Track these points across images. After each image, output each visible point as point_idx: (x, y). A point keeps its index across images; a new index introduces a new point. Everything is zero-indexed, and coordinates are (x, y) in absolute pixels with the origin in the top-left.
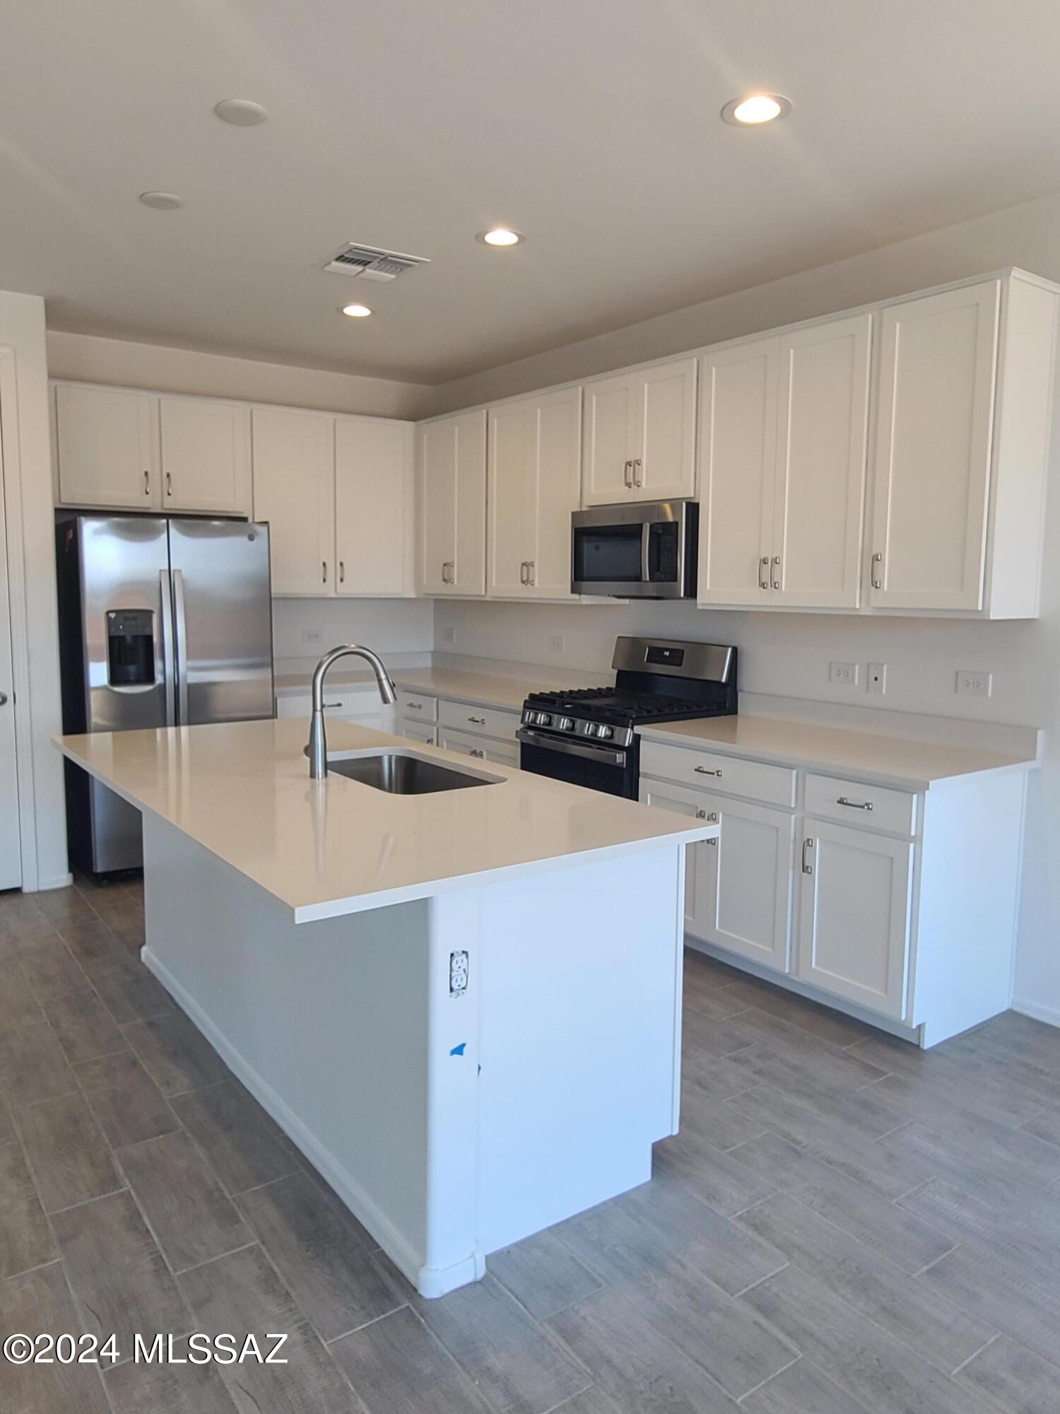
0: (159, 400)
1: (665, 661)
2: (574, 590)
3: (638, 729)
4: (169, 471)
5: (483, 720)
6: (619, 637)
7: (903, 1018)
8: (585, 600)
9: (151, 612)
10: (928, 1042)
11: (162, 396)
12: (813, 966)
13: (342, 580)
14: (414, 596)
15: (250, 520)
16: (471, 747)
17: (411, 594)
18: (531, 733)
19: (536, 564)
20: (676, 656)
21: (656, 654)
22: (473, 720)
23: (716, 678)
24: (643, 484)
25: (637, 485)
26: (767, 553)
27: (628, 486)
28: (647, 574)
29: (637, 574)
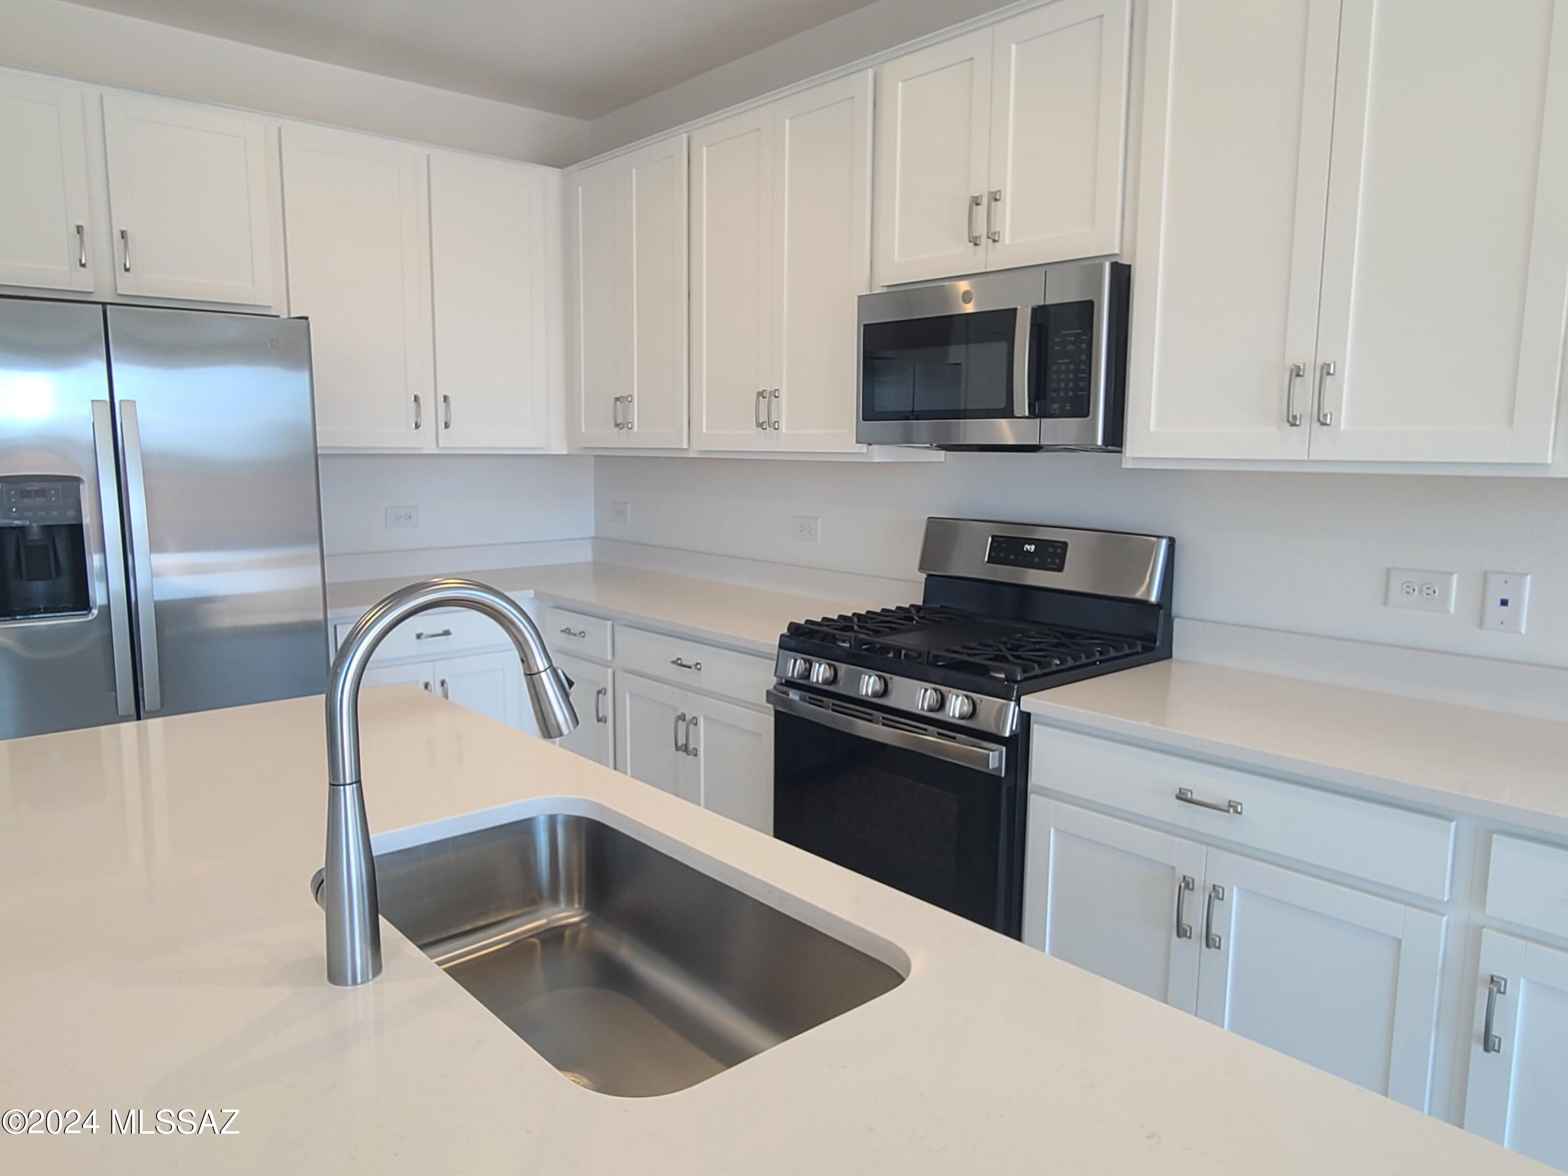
1: (1028, 562)
2: (864, 437)
3: (1029, 702)
4: (124, 229)
5: (698, 664)
6: (928, 521)
8: (879, 454)
13: (447, 426)
14: (565, 452)
16: (676, 709)
17: (560, 448)
18: (794, 695)
19: (783, 395)
20: (1051, 554)
21: (1007, 547)
22: (678, 663)
23: (1139, 595)
24: (1007, 237)
25: (994, 238)
26: (1300, 354)
27: (975, 241)
28: (1022, 401)
29: (1002, 405)
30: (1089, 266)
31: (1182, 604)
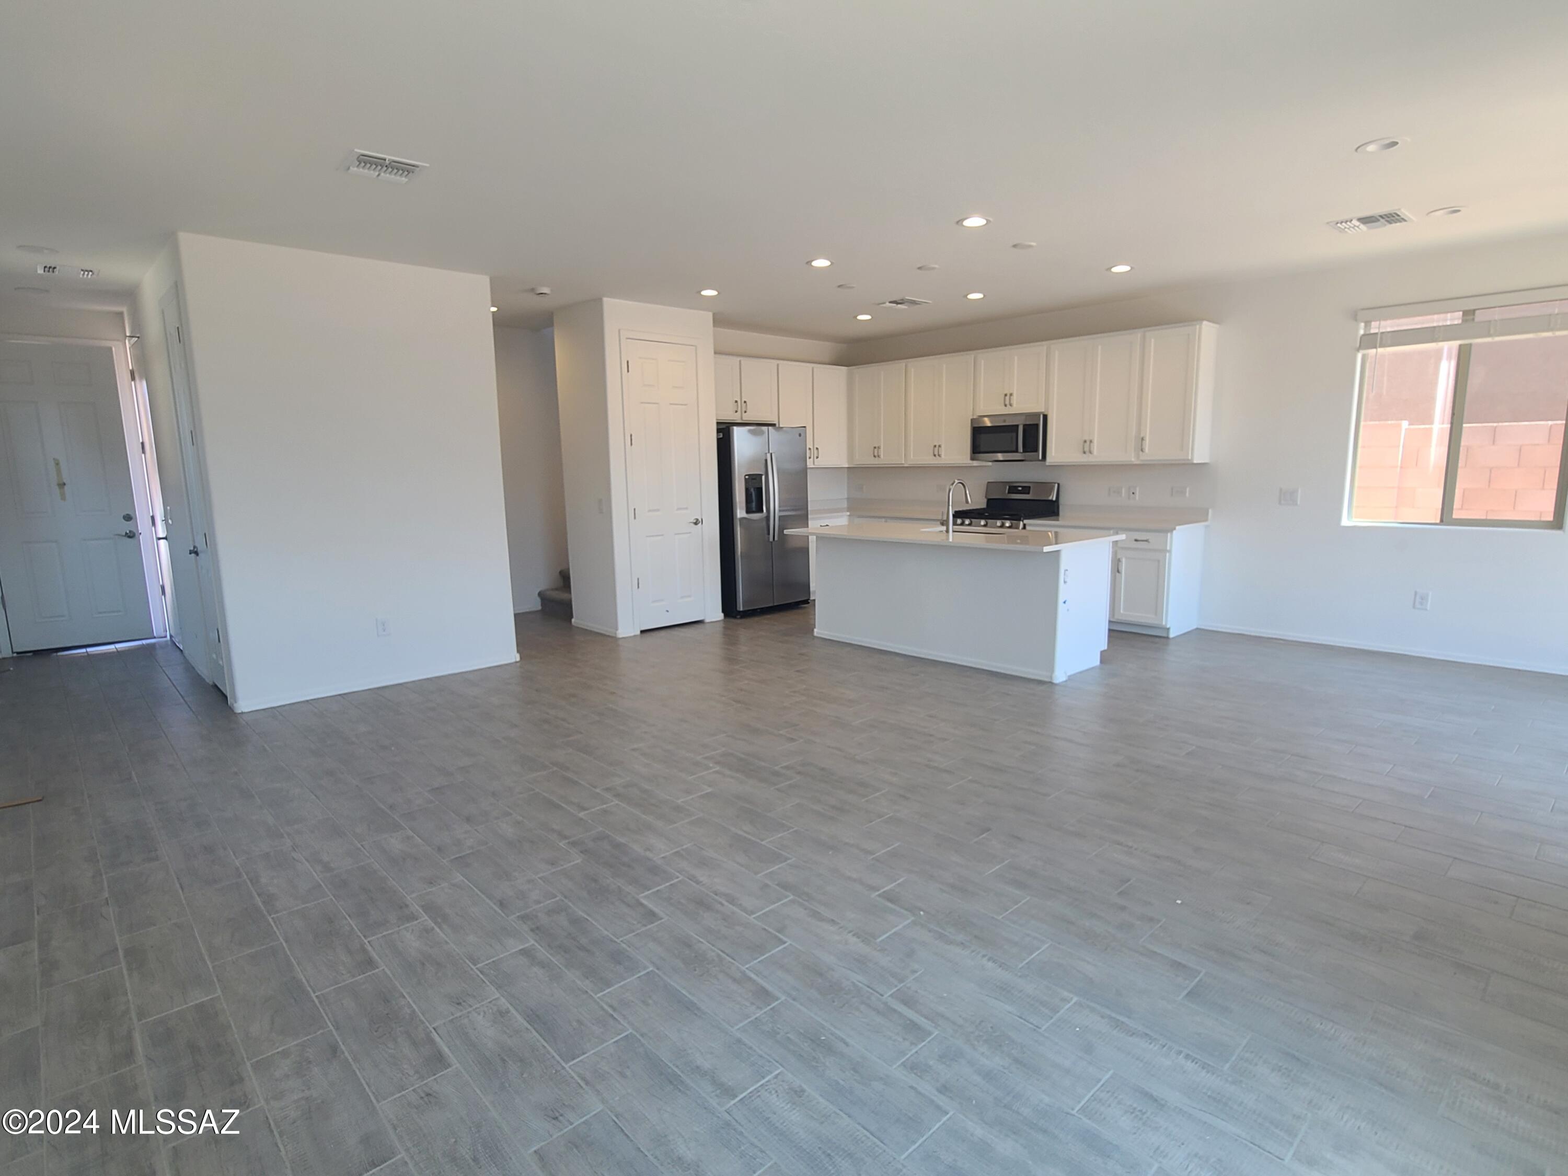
0: (740, 361)
1: (1019, 492)
2: (972, 459)
3: (1025, 521)
4: (745, 400)
6: (989, 483)
7: (1164, 623)
8: (975, 463)
9: (761, 475)
10: (1172, 635)
11: (741, 358)
12: (1122, 611)
13: (818, 458)
15: (777, 425)
17: (846, 465)
19: (942, 447)
20: (1026, 490)
21: (1013, 489)
23: (1050, 498)
24: (1014, 405)
25: (1011, 405)
26: (1086, 438)
27: (1006, 405)
28: (1021, 449)
29: (1014, 449)
30: (1037, 415)
31: (1061, 501)
